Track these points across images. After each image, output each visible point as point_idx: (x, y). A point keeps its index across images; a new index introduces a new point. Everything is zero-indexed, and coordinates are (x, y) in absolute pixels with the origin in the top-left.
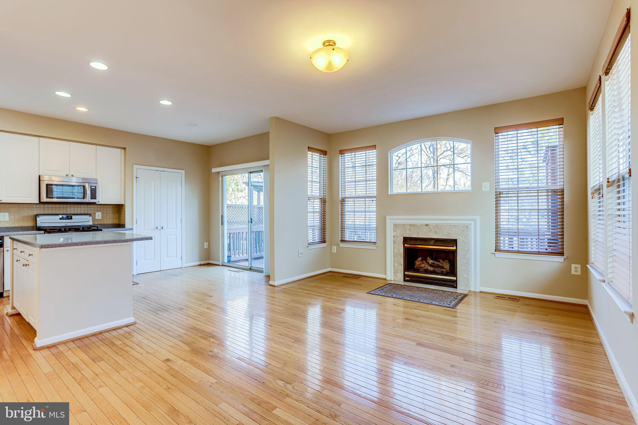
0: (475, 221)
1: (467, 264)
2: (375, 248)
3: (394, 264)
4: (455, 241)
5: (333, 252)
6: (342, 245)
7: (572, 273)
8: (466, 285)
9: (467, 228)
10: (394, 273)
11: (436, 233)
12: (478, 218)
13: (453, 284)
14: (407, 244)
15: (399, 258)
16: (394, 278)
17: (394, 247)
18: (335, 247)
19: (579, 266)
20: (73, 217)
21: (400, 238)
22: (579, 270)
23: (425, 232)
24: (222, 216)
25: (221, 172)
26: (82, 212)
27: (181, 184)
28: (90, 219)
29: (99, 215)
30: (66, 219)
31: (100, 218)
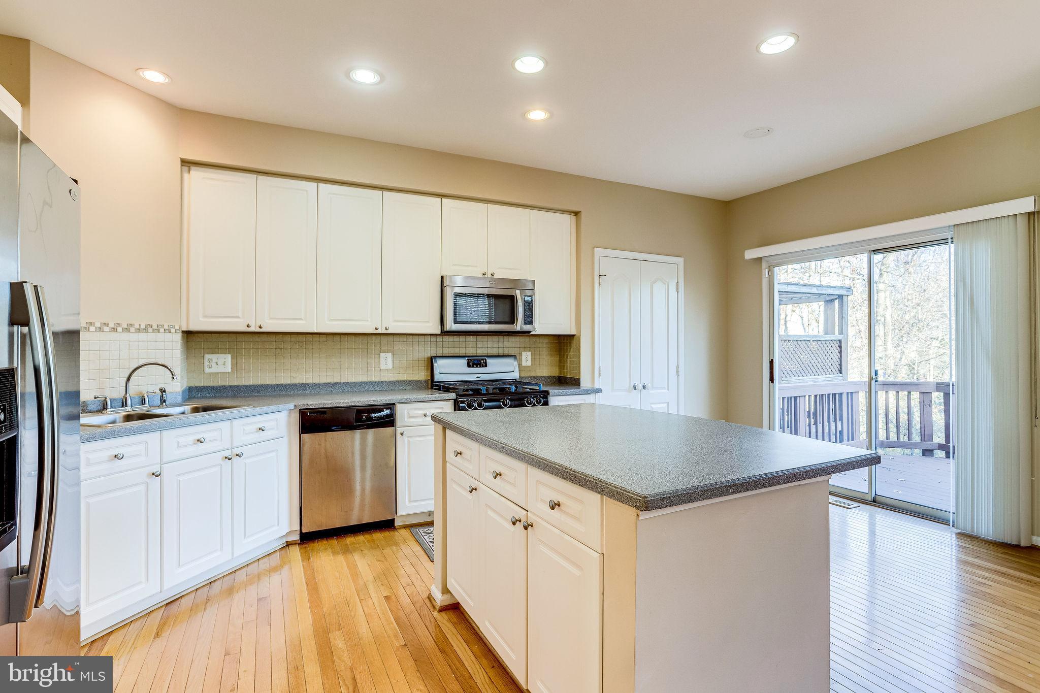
20: (489, 361)
24: (772, 362)
25: (766, 259)
26: (501, 352)
27: (677, 289)
28: (515, 365)
29: (527, 358)
30: (477, 367)
31: (529, 364)
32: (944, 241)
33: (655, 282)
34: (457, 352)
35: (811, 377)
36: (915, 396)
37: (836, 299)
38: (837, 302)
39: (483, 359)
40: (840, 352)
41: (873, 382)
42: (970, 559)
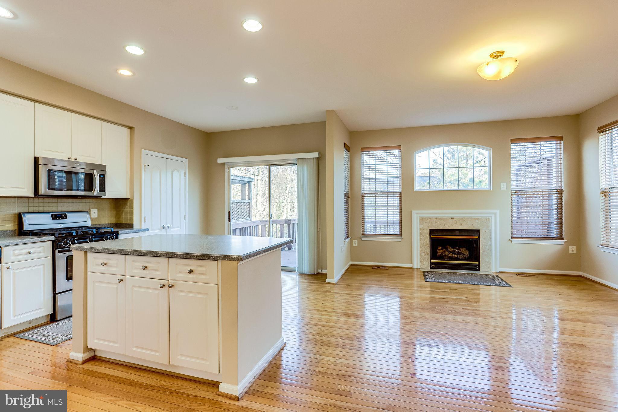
0: (495, 214)
1: (489, 250)
2: (400, 240)
3: (420, 254)
4: (478, 231)
5: (354, 245)
6: (364, 239)
7: (570, 253)
8: (488, 268)
9: (488, 220)
10: (420, 261)
11: (461, 224)
12: (498, 212)
13: (477, 268)
14: (433, 235)
15: (426, 248)
16: (420, 267)
17: (421, 239)
18: (357, 241)
19: (574, 247)
20: (68, 215)
21: (427, 230)
22: (575, 250)
23: (451, 224)
24: (229, 212)
25: (227, 164)
26: (76, 209)
27: (185, 175)
28: (88, 217)
29: (95, 213)
30: (59, 219)
31: (96, 216)
32: (294, 164)
33: (172, 171)
34: (46, 209)
35: (238, 220)
36: (278, 226)
37: (247, 183)
38: (247, 185)
39: (64, 214)
40: (249, 208)
41: (270, 219)
42: (304, 281)
